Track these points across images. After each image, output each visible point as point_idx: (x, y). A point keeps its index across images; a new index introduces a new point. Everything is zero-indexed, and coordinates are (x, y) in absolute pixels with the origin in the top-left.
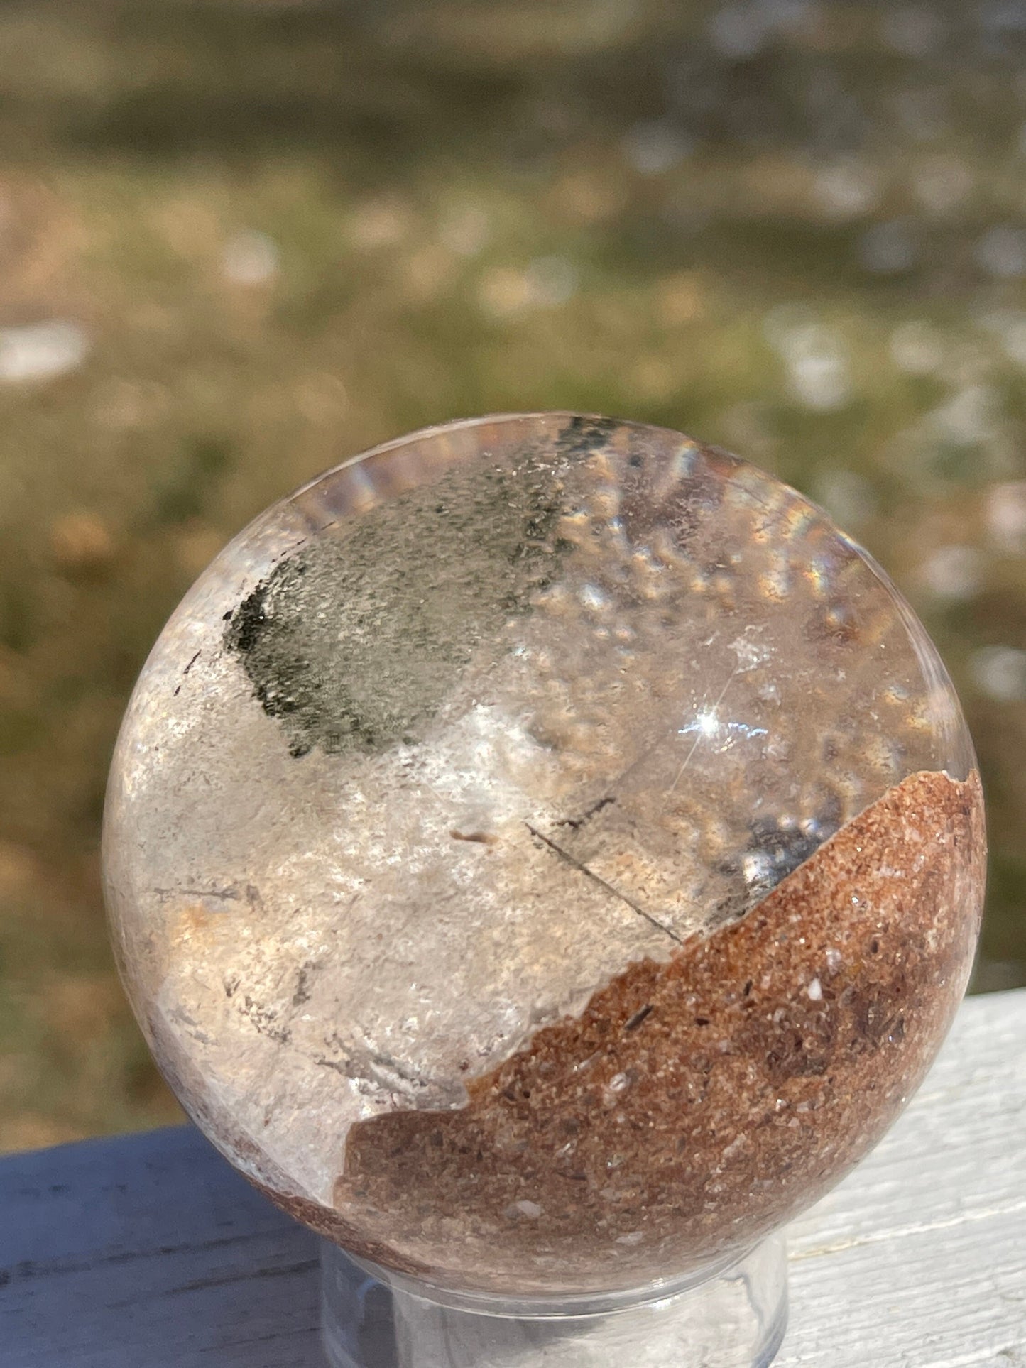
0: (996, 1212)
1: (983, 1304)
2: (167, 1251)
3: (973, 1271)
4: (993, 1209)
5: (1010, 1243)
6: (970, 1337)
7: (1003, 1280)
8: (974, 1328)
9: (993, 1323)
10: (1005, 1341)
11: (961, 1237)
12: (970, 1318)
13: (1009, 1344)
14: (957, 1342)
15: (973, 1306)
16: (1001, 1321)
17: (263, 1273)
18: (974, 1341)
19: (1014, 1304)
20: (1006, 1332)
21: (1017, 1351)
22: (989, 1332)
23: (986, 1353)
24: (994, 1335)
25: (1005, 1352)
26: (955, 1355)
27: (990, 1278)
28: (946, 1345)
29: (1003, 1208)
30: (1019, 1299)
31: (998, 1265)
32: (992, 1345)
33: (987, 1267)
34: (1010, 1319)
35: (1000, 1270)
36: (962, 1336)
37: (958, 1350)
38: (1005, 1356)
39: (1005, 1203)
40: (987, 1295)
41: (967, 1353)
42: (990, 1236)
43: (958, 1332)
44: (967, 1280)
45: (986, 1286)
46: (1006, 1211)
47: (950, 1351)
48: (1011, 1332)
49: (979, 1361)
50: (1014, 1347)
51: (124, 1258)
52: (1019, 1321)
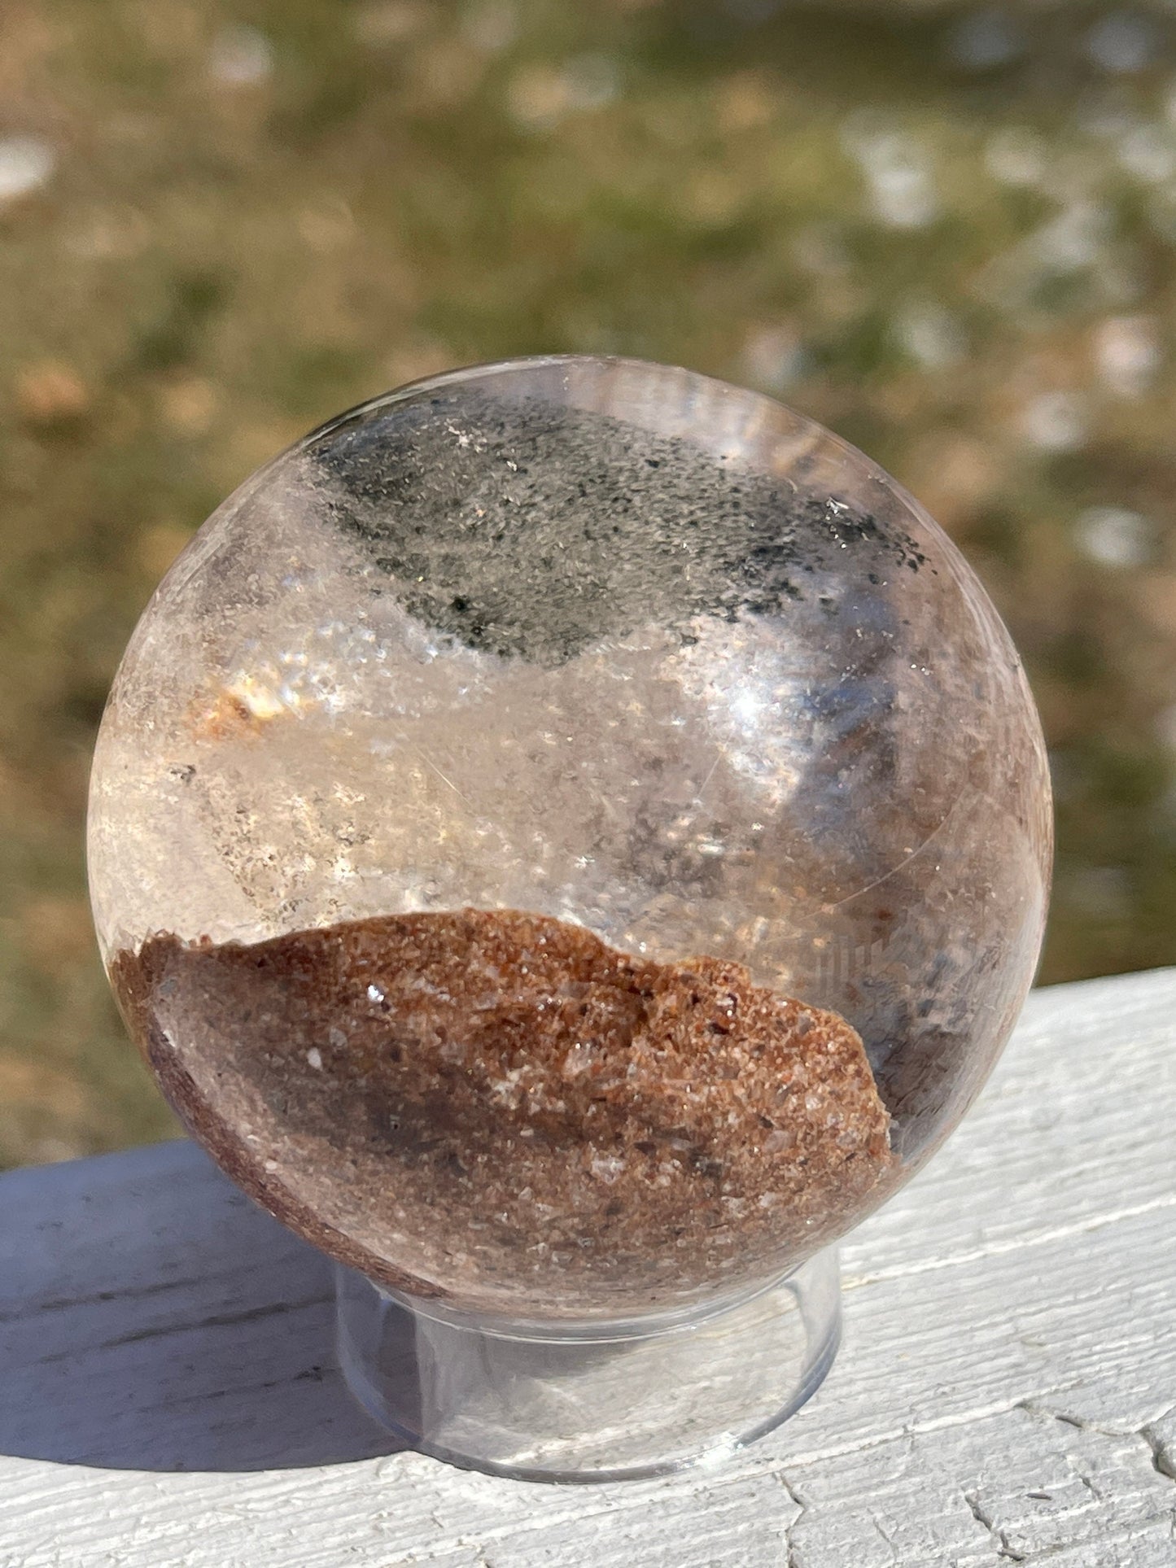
0: (1021, 1244)
1: (1001, 1350)
2: (105, 1297)
3: (992, 1313)
4: (1016, 1241)
5: (1034, 1279)
6: (985, 1387)
7: (1023, 1323)
8: (988, 1378)
9: (1012, 1372)
10: (1023, 1392)
11: (981, 1273)
12: (986, 1366)
13: (1027, 1396)
14: (971, 1394)
15: (990, 1353)
16: (1020, 1369)
17: (212, 1322)
18: (990, 1392)
19: (1036, 1350)
20: (1025, 1382)
21: (1035, 1404)
22: (1007, 1381)
23: (1002, 1405)
24: (1011, 1386)
25: (1022, 1405)
26: (968, 1408)
27: (1011, 1319)
28: (959, 1397)
29: (1026, 1240)
30: (1041, 1345)
31: (1020, 1305)
32: (1009, 1397)
33: (1007, 1309)
34: (1030, 1366)
35: (1021, 1311)
36: (976, 1386)
37: (972, 1402)
38: (1022, 1409)
39: (1027, 1235)
40: (1006, 1340)
41: (981, 1406)
42: (1014, 1271)
43: (972, 1382)
44: (986, 1322)
45: (1006, 1329)
46: (1031, 1243)
47: (962, 1404)
48: (1030, 1382)
49: (994, 1415)
50: (1034, 1399)
51: (62, 1304)
52: (1039, 1369)
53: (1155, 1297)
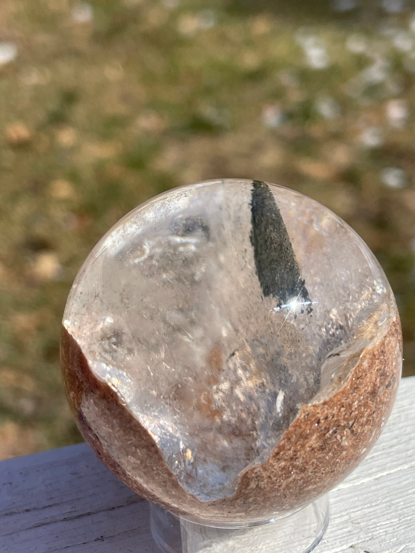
0: (352, 485)
1: (345, 526)
2: (27, 511)
3: (341, 511)
4: (350, 484)
5: (356, 498)
6: (339, 540)
7: (353, 515)
8: (340, 537)
9: (348, 534)
10: (352, 542)
11: (337, 496)
12: (340, 531)
13: (354, 543)
14: (334, 543)
15: (341, 527)
16: (351, 533)
18: (340, 542)
19: (357, 525)
20: (353, 538)
21: (356, 546)
22: (346, 538)
23: (345, 547)
24: (348, 539)
25: (351, 547)
26: (333, 548)
27: (348, 514)
28: (330, 544)
29: (354, 483)
30: (358, 523)
31: (351, 508)
32: (347, 544)
33: (347, 509)
34: (355, 532)
35: (351, 510)
36: (336, 540)
37: (334, 546)
38: (352, 548)
39: (354, 481)
40: (346, 522)
41: (337, 547)
42: (349, 495)
43: (334, 538)
44: (339, 515)
45: (346, 518)
46: (355, 484)
47: (331, 547)
48: (355, 538)
49: (342, 550)
50: (355, 544)
51: (11, 514)
52: (358, 533)
53: (399, 505)
